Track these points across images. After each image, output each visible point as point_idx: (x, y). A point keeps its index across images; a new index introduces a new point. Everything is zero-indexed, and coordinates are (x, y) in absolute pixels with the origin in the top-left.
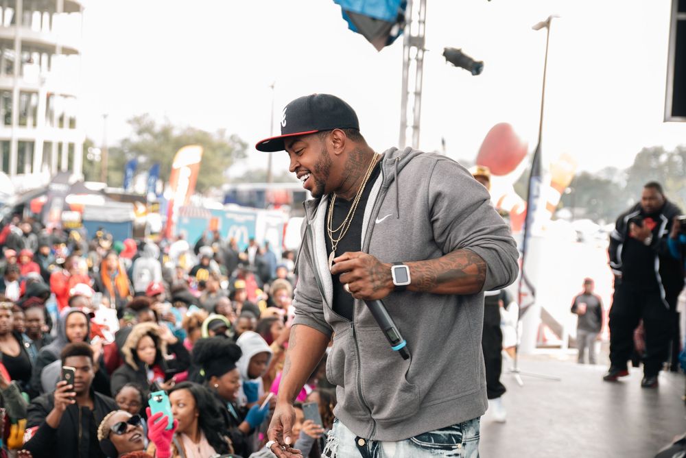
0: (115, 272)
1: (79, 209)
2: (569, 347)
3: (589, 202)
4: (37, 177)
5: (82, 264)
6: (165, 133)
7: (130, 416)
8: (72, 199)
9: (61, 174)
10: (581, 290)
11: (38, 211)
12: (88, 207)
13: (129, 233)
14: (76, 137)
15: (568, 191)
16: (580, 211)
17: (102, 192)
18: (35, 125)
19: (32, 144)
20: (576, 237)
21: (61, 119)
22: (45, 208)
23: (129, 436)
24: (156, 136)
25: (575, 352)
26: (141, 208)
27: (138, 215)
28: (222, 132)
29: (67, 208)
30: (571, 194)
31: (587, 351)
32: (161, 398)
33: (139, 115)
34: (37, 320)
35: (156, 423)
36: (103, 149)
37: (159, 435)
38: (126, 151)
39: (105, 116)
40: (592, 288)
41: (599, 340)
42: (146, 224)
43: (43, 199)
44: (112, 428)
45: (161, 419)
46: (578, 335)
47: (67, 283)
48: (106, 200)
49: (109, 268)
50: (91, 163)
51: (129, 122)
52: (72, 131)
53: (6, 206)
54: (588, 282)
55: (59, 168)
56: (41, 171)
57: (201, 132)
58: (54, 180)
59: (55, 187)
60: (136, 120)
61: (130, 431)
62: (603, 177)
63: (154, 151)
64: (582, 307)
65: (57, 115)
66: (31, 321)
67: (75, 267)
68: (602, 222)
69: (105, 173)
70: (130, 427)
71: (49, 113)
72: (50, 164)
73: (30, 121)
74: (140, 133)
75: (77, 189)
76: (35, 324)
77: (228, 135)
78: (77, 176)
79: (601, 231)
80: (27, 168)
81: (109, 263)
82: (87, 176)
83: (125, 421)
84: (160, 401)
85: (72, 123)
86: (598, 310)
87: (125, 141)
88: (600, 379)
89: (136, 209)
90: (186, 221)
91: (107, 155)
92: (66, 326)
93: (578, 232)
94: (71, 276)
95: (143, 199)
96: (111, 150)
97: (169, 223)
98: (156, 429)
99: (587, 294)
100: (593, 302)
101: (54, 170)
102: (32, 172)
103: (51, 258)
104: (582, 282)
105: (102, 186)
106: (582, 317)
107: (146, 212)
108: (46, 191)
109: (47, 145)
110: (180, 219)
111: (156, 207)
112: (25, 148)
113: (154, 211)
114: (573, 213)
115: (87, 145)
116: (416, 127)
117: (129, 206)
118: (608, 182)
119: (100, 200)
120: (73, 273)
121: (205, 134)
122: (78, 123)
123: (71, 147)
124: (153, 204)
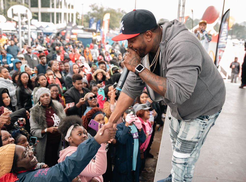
0: (88, 53)
1: (76, 34)
2: (228, 79)
3: (237, 33)
4: (63, 24)
5: (78, 51)
6: (101, 10)
7: (94, 95)
8: (73, 31)
9: (70, 23)
10: (234, 60)
11: (64, 35)
12: (78, 33)
13: (91, 42)
14: (74, 11)
15: (231, 29)
16: (234, 36)
17: (83, 29)
18: (61, 7)
19: (61, 14)
20: (232, 44)
21: (69, 6)
22: (65, 34)
23: (93, 101)
24: (98, 11)
25: (230, 80)
26: (95, 34)
27: (94, 36)
28: (119, 9)
29: (72, 34)
30: (231, 30)
31: (234, 80)
32: (102, 90)
33: (93, 4)
34: (68, 66)
35: (100, 97)
36: (82, 15)
37: (100, 101)
38: (89, 16)
39: (83, 4)
40: (237, 60)
41: (238, 76)
42: (96, 39)
43: (65, 31)
44: (88, 98)
45: (101, 97)
46: (232, 75)
47: (74, 56)
48: (84, 31)
49: (86, 52)
50: (79, 20)
51: (90, 6)
52: (73, 9)
53: (54, 33)
54: (236, 58)
55: (69, 21)
56: (64, 22)
57: (112, 9)
58: (68, 25)
59: (68, 27)
60: (92, 6)
61: (93, 100)
62: (243, 25)
63: (98, 16)
64: (234, 66)
65: (68, 4)
66: (66, 66)
67: (76, 51)
68: (241, 40)
69: (83, 23)
70: (93, 99)
71: (65, 4)
72: (66, 20)
73: (59, 6)
74: (93, 10)
75: (75, 28)
76: (67, 67)
77: (121, 10)
78: (74, 24)
79: (241, 43)
80: (59, 22)
81: (86, 50)
82: (77, 24)
83: (92, 96)
84: (101, 91)
85: (72, 7)
86: (238, 67)
87: (89, 12)
88: (238, 87)
89: (93, 34)
90: (108, 38)
91: (83, 17)
92: (73, 69)
93: (233, 43)
94: (75, 54)
95: (95, 31)
96: (84, 16)
97: (103, 39)
98: (99, 99)
99: (236, 62)
100: (237, 65)
101: (68, 22)
102: (61, 23)
103: (68, 49)
104: (234, 58)
105: (83, 27)
106: (233, 69)
107: (96, 35)
108: (65, 29)
109: (65, 14)
110: (107, 37)
111: (99, 33)
112: (59, 15)
113: (98, 35)
114: (232, 37)
115: (77, 14)
116: (184, 6)
117: (91, 33)
118: (244, 27)
119: (82, 31)
120: (75, 53)
121: (114, 10)
122: (74, 7)
123: (72, 15)
124: (98, 32)
